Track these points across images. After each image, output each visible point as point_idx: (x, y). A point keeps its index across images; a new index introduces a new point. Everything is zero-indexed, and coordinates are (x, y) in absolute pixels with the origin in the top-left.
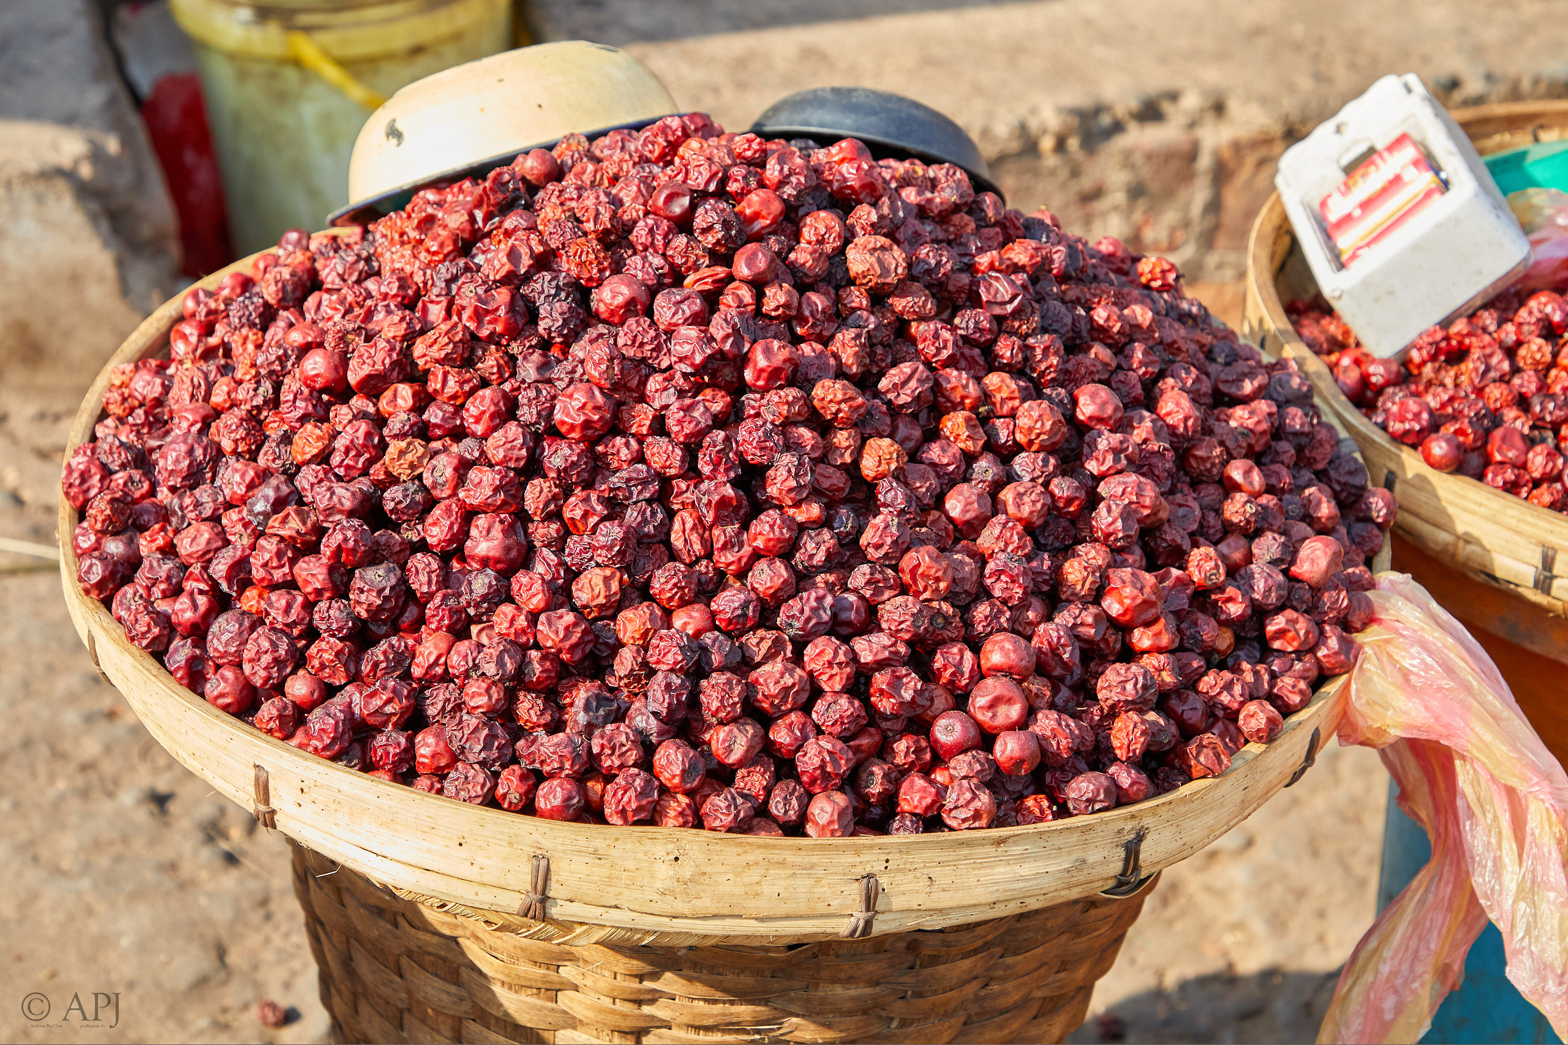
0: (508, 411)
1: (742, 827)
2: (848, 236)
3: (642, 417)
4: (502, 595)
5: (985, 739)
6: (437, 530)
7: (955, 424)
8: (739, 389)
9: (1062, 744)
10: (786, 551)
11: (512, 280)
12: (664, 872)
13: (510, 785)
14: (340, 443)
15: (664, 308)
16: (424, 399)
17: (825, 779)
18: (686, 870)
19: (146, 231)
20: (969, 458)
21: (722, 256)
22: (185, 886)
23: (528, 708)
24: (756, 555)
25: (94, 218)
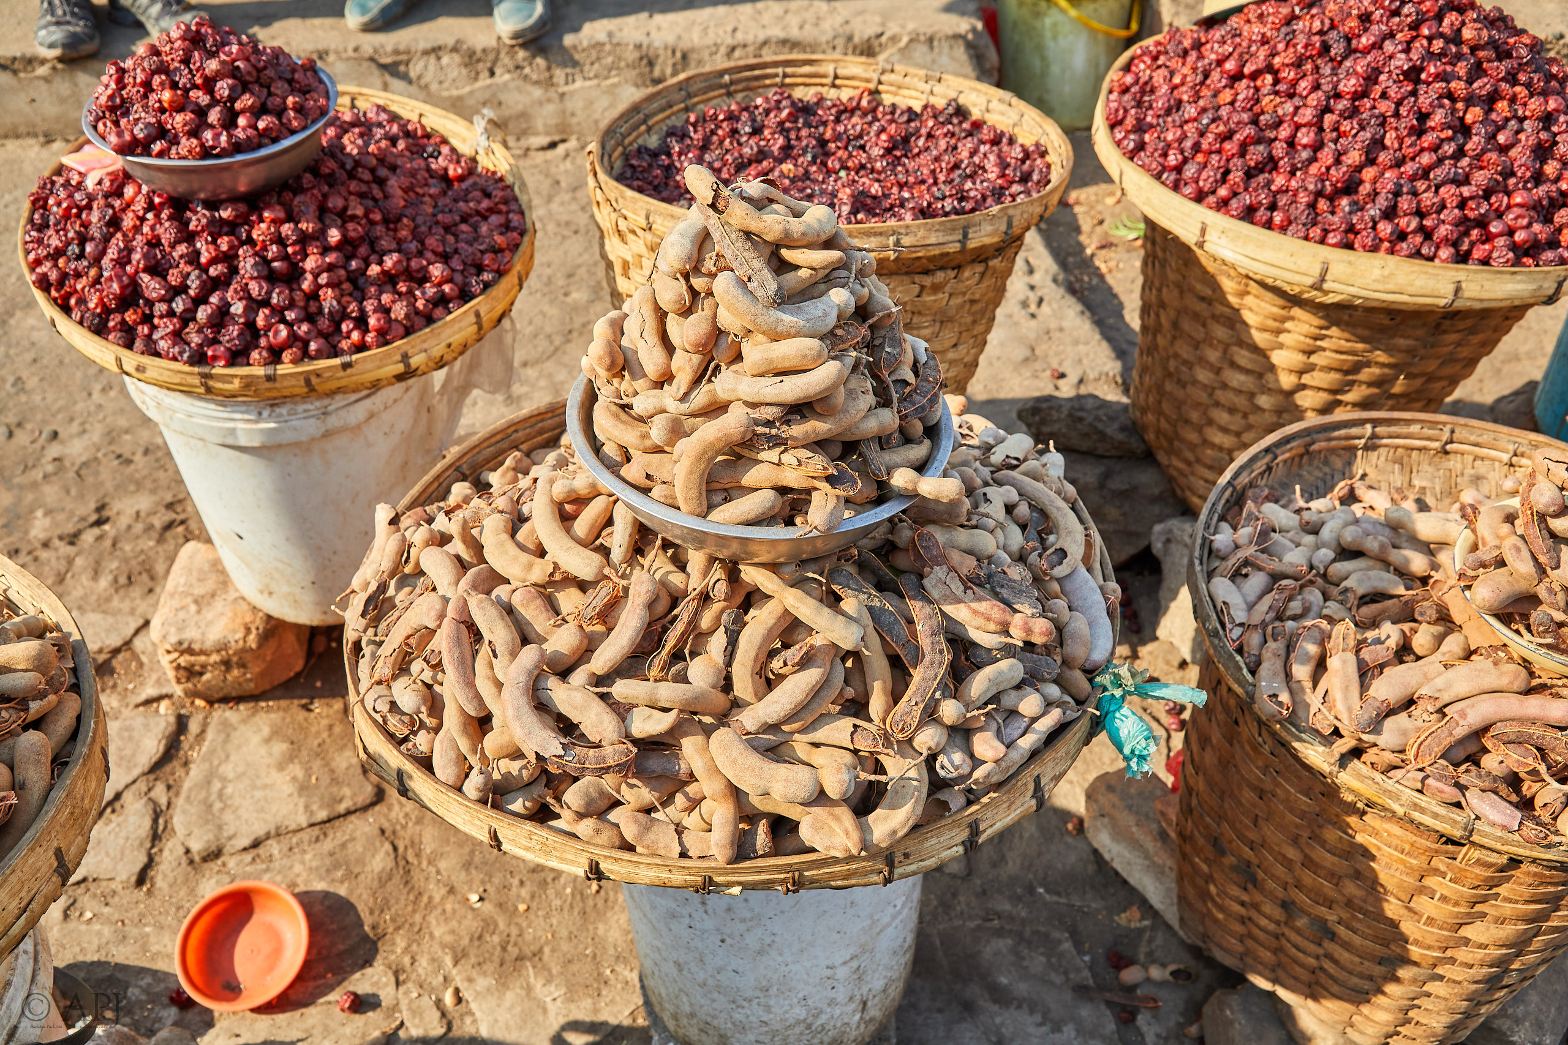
0: (1316, 87)
1: (1410, 256)
2: (1463, 23)
3: (1377, 90)
4: (1313, 159)
5: (1511, 232)
6: (1284, 132)
7: (1502, 105)
8: (1417, 81)
9: (1542, 237)
10: (1435, 148)
11: (1321, 33)
12: (1377, 273)
13: (1315, 232)
14: (1240, 97)
15: (1389, 46)
16: (1276, 82)
17: (1446, 241)
18: (1386, 272)
19: (987, 66)
20: (1507, 120)
21: (1415, 26)
22: (1016, 324)
23: (1323, 204)
24: (1422, 150)
25: (971, 57)
